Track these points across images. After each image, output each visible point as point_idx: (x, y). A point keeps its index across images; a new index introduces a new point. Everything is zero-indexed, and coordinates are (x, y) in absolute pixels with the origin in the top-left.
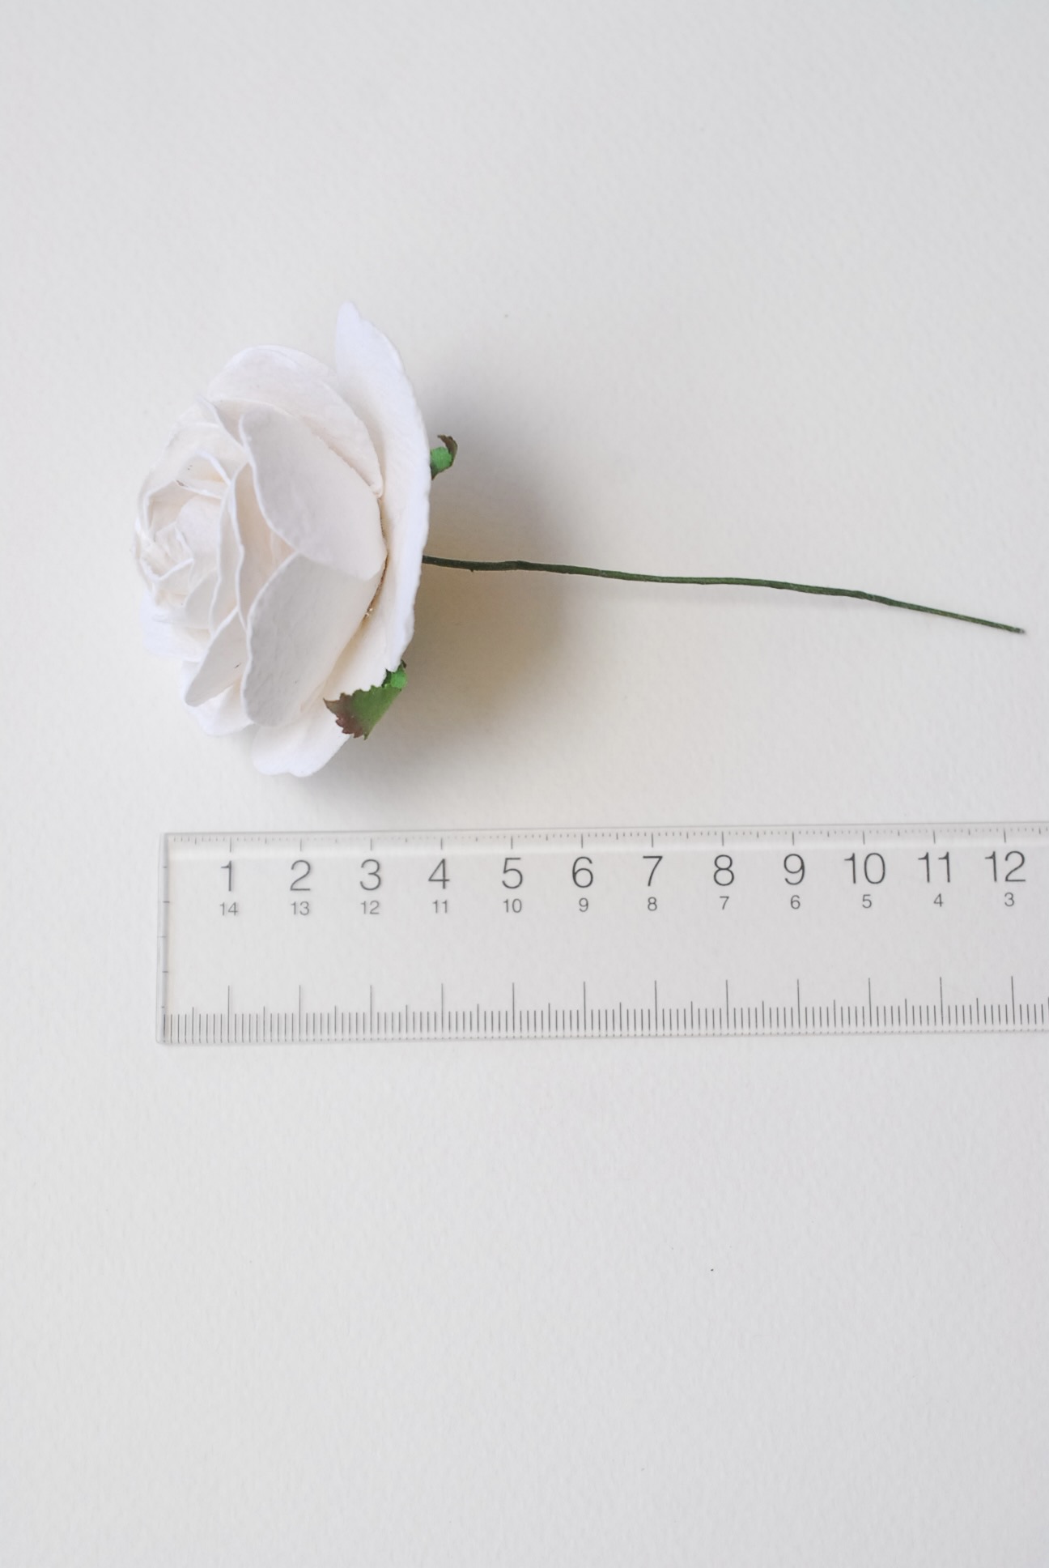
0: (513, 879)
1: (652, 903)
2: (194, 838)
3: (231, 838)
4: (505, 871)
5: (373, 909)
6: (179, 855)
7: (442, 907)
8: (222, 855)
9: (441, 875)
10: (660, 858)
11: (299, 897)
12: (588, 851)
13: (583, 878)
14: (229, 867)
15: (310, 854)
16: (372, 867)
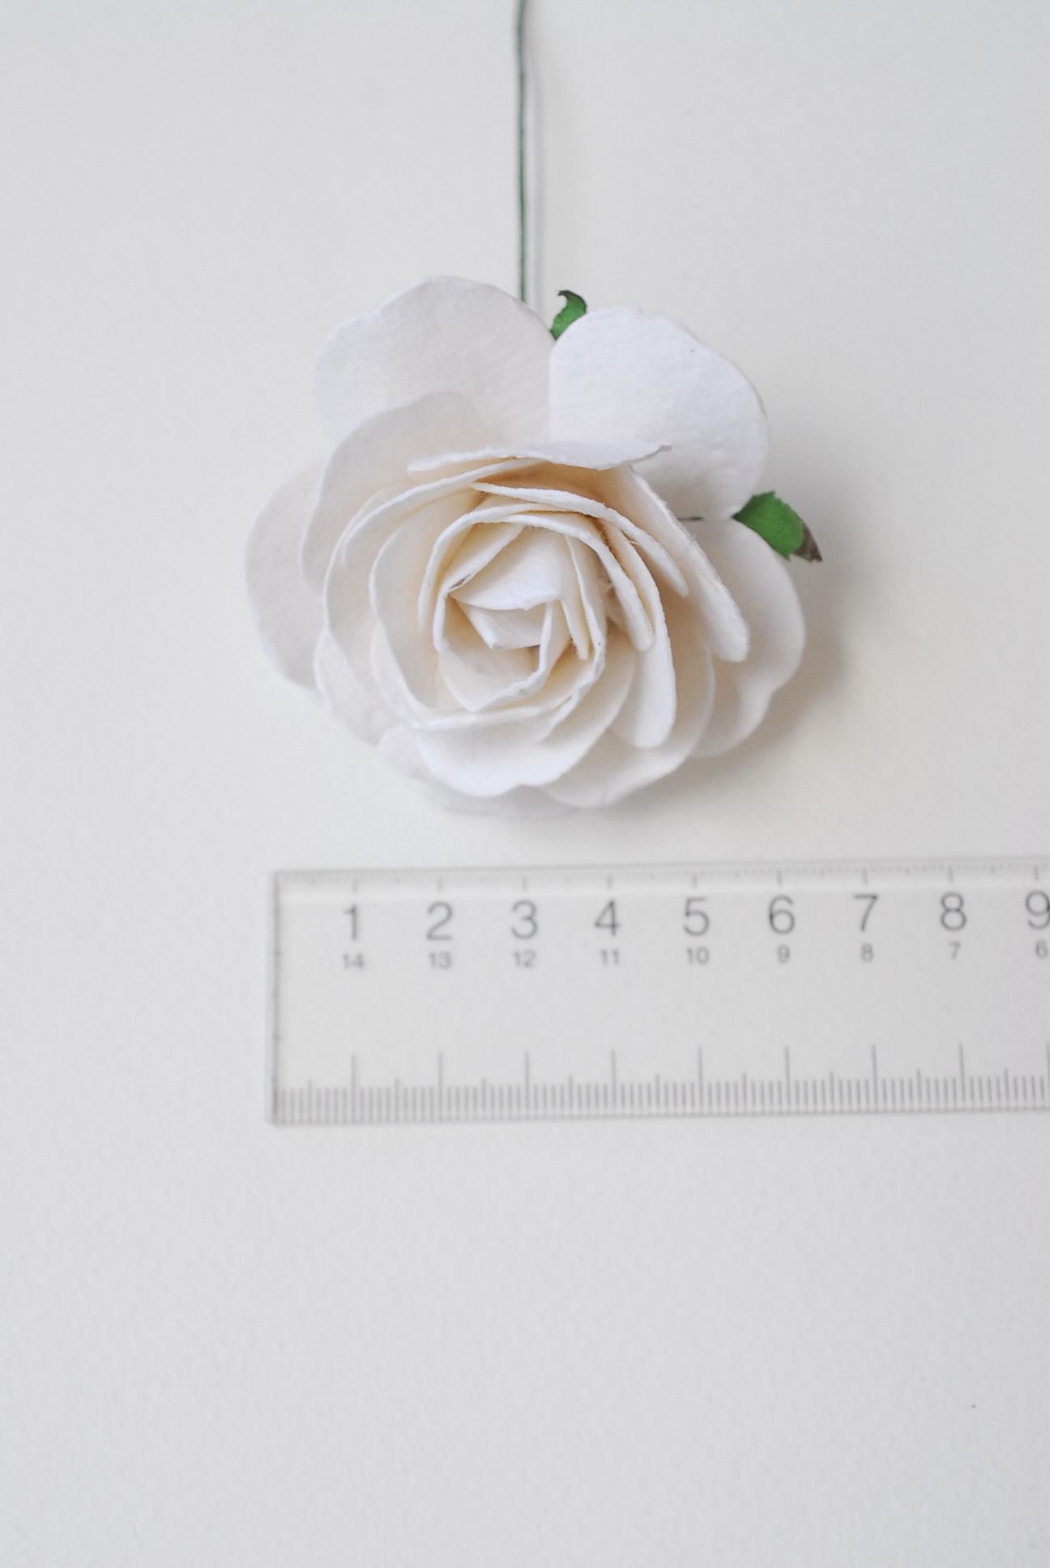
0: (696, 923)
1: (867, 952)
2: (313, 877)
3: (357, 877)
4: (688, 914)
5: (527, 960)
6: (295, 897)
7: (611, 958)
8: (346, 898)
9: (609, 919)
10: (874, 898)
11: (438, 947)
12: (787, 888)
13: (782, 922)
14: (353, 911)
15: (450, 895)
16: (525, 910)
